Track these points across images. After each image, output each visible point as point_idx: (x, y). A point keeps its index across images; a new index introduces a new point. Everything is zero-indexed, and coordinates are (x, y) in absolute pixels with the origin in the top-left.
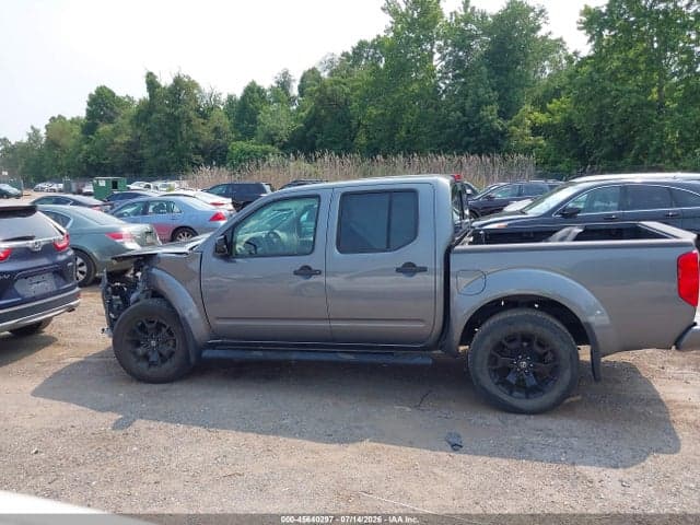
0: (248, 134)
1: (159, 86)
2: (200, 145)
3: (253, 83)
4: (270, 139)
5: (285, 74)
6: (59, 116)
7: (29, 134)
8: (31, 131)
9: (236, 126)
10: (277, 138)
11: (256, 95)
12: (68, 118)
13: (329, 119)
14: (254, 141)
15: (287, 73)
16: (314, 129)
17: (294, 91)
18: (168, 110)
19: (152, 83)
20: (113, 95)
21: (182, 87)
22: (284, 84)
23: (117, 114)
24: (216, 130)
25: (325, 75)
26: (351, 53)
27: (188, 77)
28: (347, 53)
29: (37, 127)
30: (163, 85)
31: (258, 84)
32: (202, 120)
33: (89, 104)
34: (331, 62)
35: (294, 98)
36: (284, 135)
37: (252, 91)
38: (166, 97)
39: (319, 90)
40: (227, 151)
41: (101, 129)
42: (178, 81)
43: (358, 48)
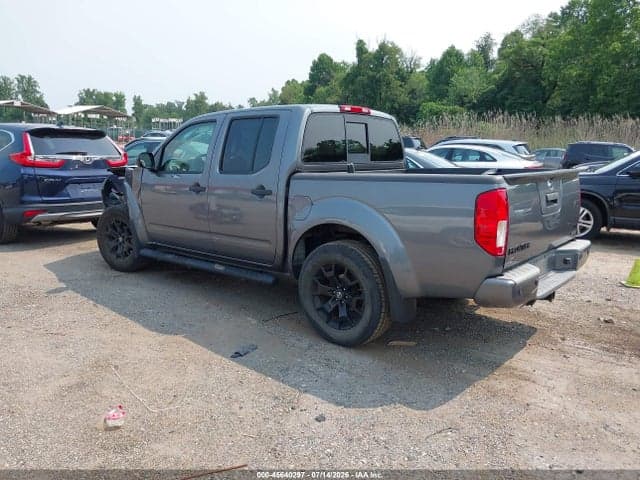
0: (441, 96)
1: (367, 52)
2: (396, 105)
3: (453, 48)
4: (461, 101)
5: (487, 38)
6: (293, 80)
7: (270, 95)
8: (271, 93)
9: (431, 87)
10: (466, 100)
11: (453, 60)
12: (300, 82)
13: (523, 81)
14: (445, 101)
15: (488, 37)
16: (506, 91)
17: (494, 55)
18: (371, 73)
19: (361, 48)
20: (332, 60)
21: (386, 52)
22: (484, 49)
23: (333, 77)
24: (413, 92)
25: (527, 37)
26: (559, 14)
27: (392, 43)
28: (556, 14)
29: (275, 89)
30: (370, 50)
31: (457, 48)
32: (399, 83)
33: (312, 69)
34: (536, 23)
35: (493, 61)
36: (473, 97)
37: (452, 55)
38: (370, 62)
39: (515, 52)
40: (418, 111)
41: (318, 90)
42: (383, 47)
43: (568, 8)
